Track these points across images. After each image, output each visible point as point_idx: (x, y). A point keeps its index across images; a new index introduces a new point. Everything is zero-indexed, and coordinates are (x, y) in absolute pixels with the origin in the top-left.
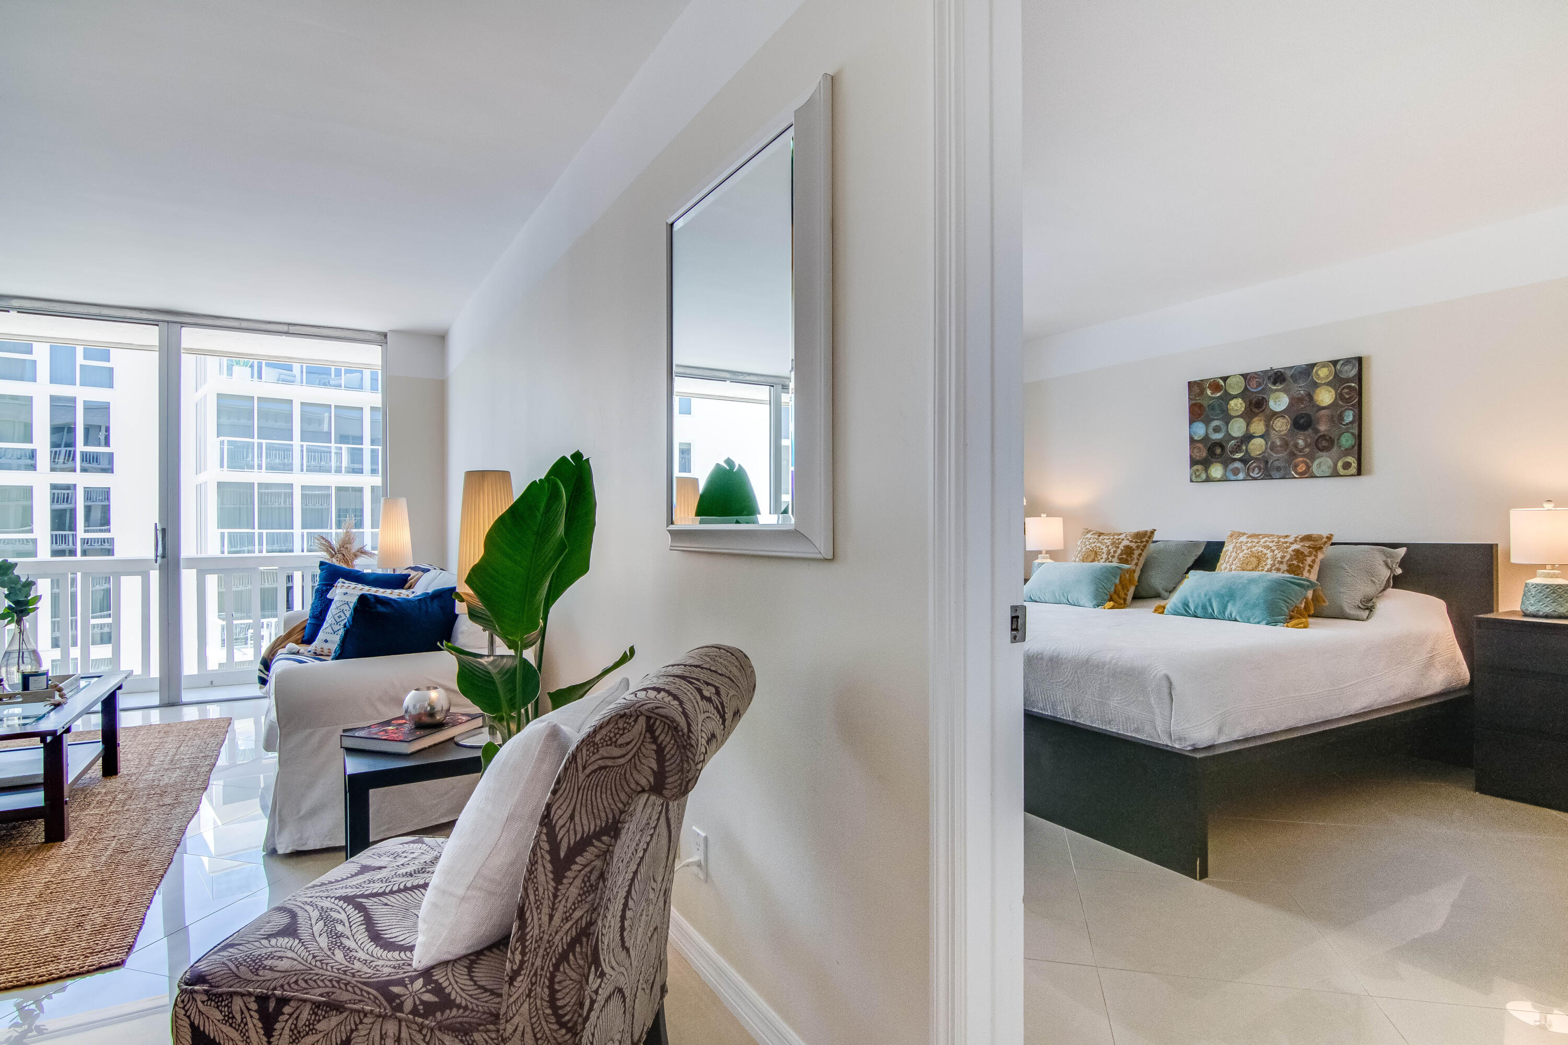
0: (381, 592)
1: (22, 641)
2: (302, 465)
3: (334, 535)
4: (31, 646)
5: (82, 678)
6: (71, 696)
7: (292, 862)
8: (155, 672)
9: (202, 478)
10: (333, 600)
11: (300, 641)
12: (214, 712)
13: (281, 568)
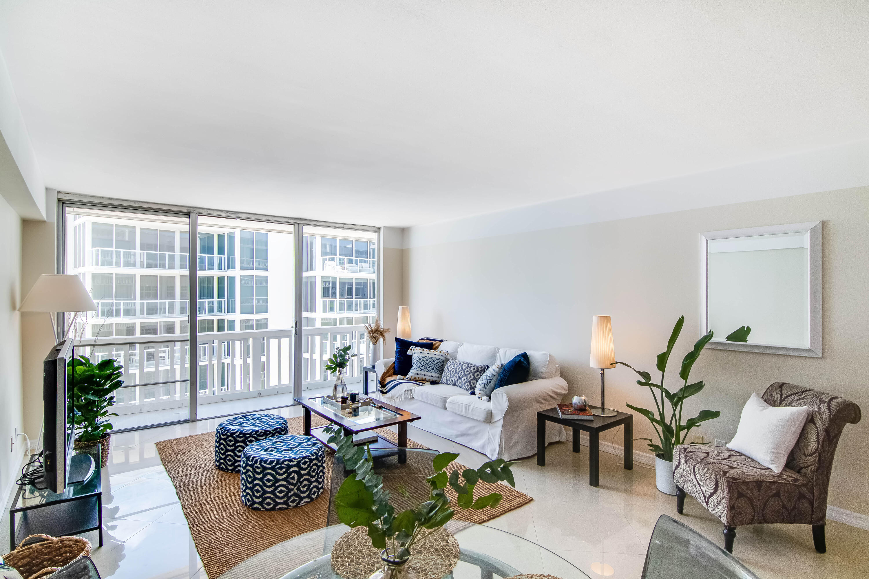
10: (411, 356)
11: (393, 374)
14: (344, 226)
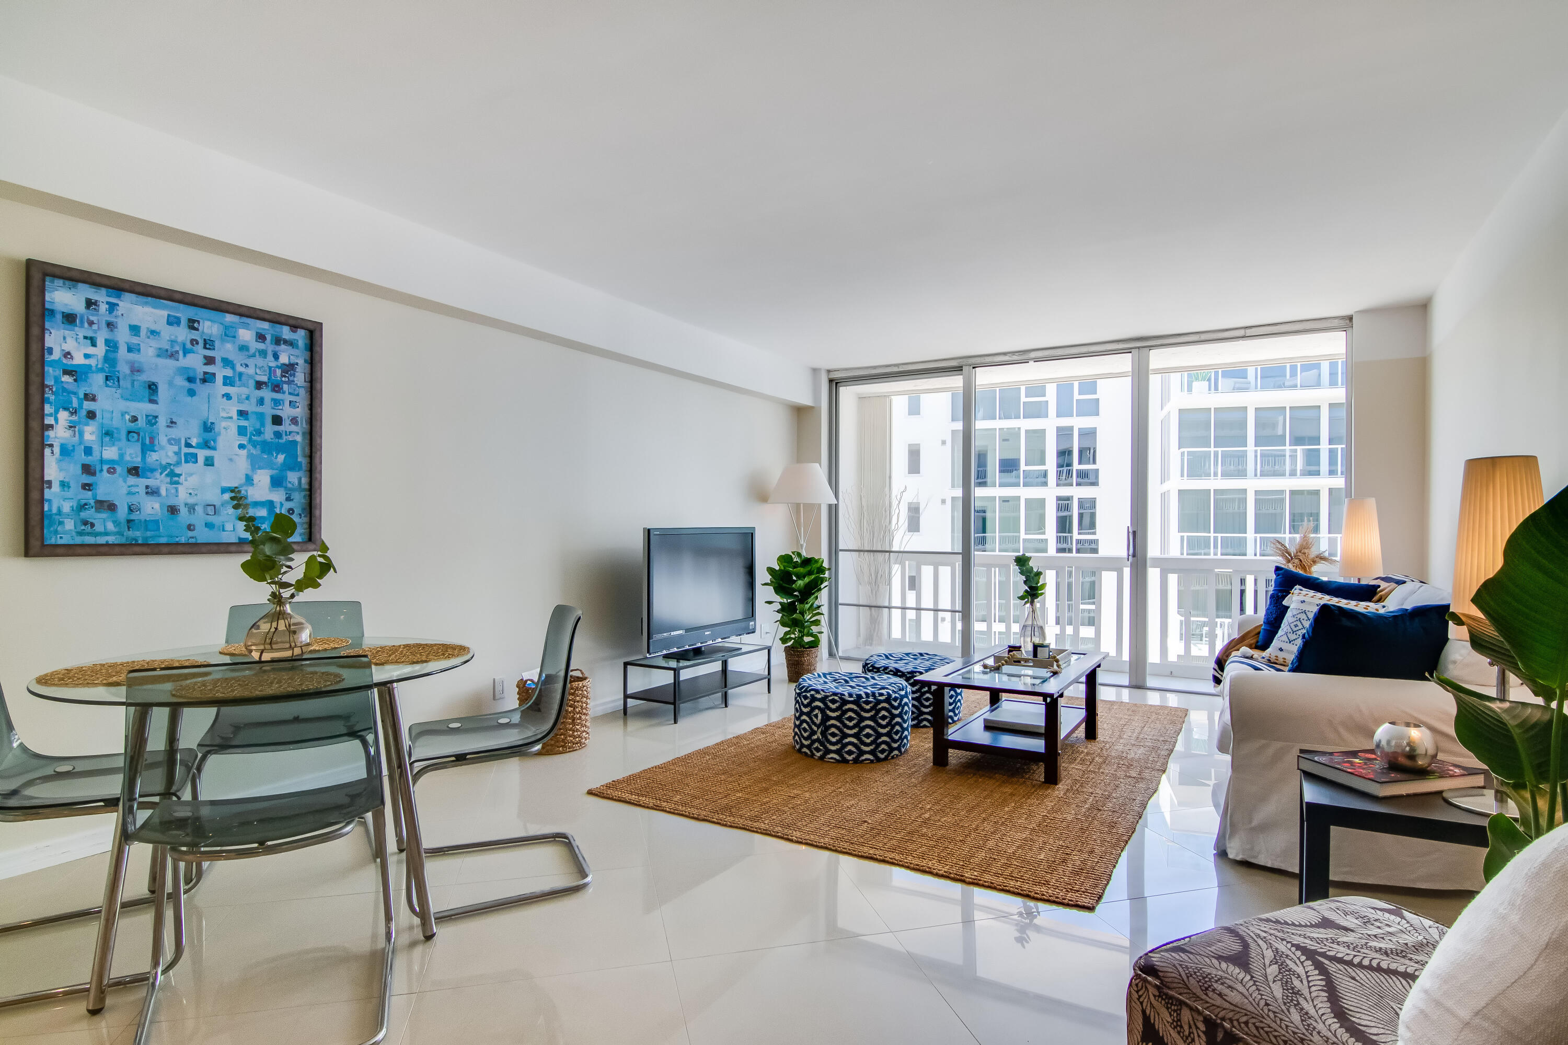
0: (1343, 603)
1: (1034, 618)
2: (1256, 470)
3: (1287, 540)
4: (1040, 623)
5: (1073, 653)
6: (1065, 667)
7: (1243, 870)
8: (1126, 657)
9: (1166, 487)
10: (1288, 607)
11: (1254, 646)
12: (1173, 701)
13: (1235, 571)
14: (1247, 333)
